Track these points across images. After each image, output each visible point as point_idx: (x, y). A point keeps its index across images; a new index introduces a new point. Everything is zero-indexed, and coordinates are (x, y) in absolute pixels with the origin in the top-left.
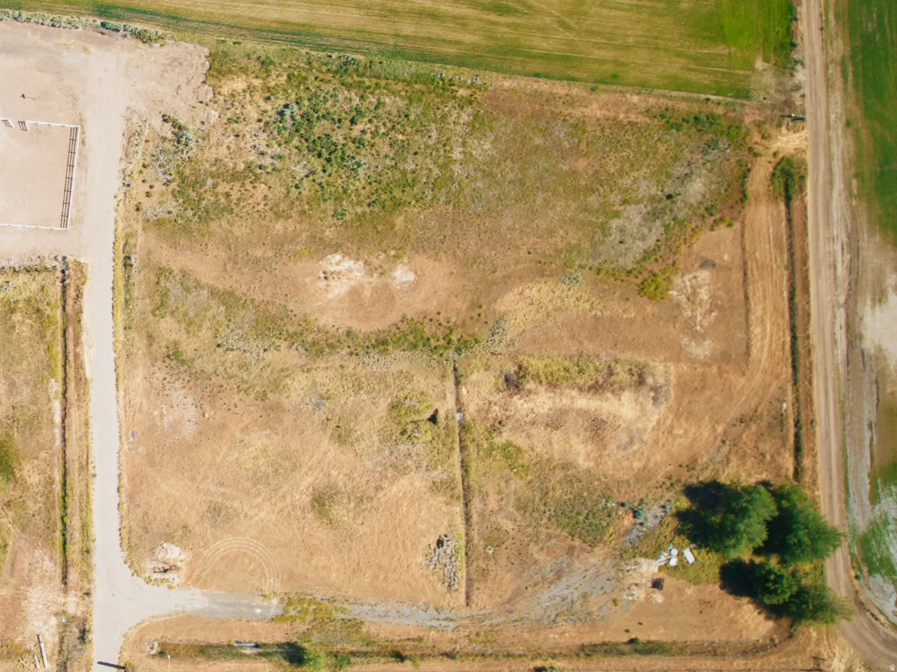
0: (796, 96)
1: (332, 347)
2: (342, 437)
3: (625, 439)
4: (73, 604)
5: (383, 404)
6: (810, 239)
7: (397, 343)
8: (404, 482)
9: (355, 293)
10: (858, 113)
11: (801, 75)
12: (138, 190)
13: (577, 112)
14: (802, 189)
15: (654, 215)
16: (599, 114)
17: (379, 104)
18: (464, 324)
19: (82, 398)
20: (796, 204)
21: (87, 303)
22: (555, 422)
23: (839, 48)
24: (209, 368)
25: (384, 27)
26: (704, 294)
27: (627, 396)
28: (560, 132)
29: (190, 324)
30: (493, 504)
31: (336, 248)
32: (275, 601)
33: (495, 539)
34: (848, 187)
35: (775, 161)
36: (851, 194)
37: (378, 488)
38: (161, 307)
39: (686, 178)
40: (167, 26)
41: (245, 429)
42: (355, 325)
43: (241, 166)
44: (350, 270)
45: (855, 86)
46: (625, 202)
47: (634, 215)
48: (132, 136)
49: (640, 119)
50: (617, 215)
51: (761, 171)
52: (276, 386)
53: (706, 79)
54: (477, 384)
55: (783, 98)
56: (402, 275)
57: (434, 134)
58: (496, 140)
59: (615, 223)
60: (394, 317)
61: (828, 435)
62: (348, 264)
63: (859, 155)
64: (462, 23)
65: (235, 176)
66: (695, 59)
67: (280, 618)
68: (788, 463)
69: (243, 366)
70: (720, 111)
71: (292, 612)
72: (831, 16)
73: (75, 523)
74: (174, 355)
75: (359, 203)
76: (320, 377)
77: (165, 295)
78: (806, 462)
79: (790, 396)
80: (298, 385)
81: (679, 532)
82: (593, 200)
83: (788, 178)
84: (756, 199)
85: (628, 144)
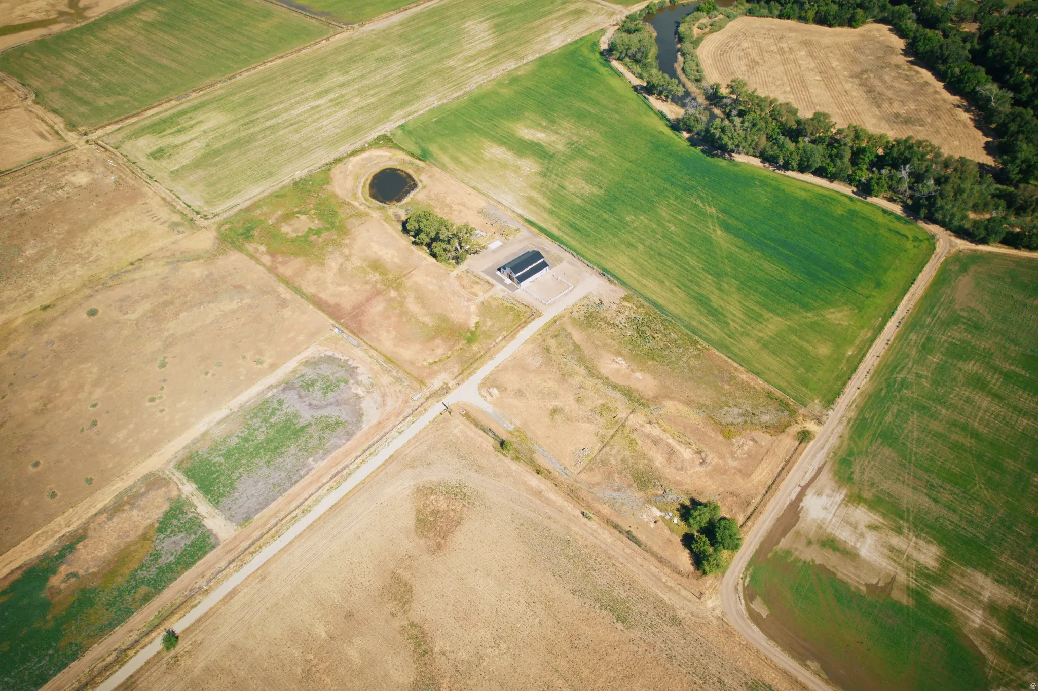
0: (825, 417)
1: (598, 378)
2: (579, 400)
3: (679, 466)
4: (451, 384)
5: (601, 402)
6: (802, 457)
7: (620, 391)
8: (588, 425)
9: (617, 370)
10: (847, 436)
11: (830, 412)
12: (575, 310)
13: (737, 374)
14: (808, 443)
15: (743, 415)
16: (744, 378)
17: (670, 334)
18: (648, 400)
19: (509, 342)
20: (803, 445)
21: (533, 323)
22: (656, 442)
23: (852, 414)
24: (554, 358)
25: (687, 319)
26: (746, 448)
27: (690, 452)
28: (726, 375)
29: (560, 345)
30: (614, 452)
31: (623, 356)
32: (513, 426)
33: (604, 463)
34: (828, 454)
35: (803, 429)
36: (828, 456)
37: (577, 421)
38: (554, 337)
39: (764, 413)
40: (620, 283)
41: (550, 379)
42: (610, 377)
43: (612, 322)
44: (622, 364)
45: (851, 428)
46: (735, 405)
47: (736, 411)
48: (586, 297)
49: (759, 389)
50: (730, 407)
51: (795, 429)
52: (570, 375)
53: (792, 393)
54: (638, 417)
55: (819, 414)
56: (638, 375)
57: (681, 351)
58: (702, 364)
59: (726, 408)
60: (626, 384)
61: (765, 522)
62: (623, 362)
63: (839, 448)
64: (714, 333)
65: (608, 323)
66: (793, 387)
67: (510, 432)
68: (741, 519)
69: (566, 365)
70: (791, 404)
71: (515, 433)
72: (854, 405)
73: (475, 365)
74: (548, 350)
75: (641, 351)
76: (587, 382)
77: (559, 335)
78: (749, 523)
79: (759, 498)
80: (577, 380)
81: (678, 510)
82: (724, 398)
83: (804, 436)
84: (788, 435)
85: (749, 392)
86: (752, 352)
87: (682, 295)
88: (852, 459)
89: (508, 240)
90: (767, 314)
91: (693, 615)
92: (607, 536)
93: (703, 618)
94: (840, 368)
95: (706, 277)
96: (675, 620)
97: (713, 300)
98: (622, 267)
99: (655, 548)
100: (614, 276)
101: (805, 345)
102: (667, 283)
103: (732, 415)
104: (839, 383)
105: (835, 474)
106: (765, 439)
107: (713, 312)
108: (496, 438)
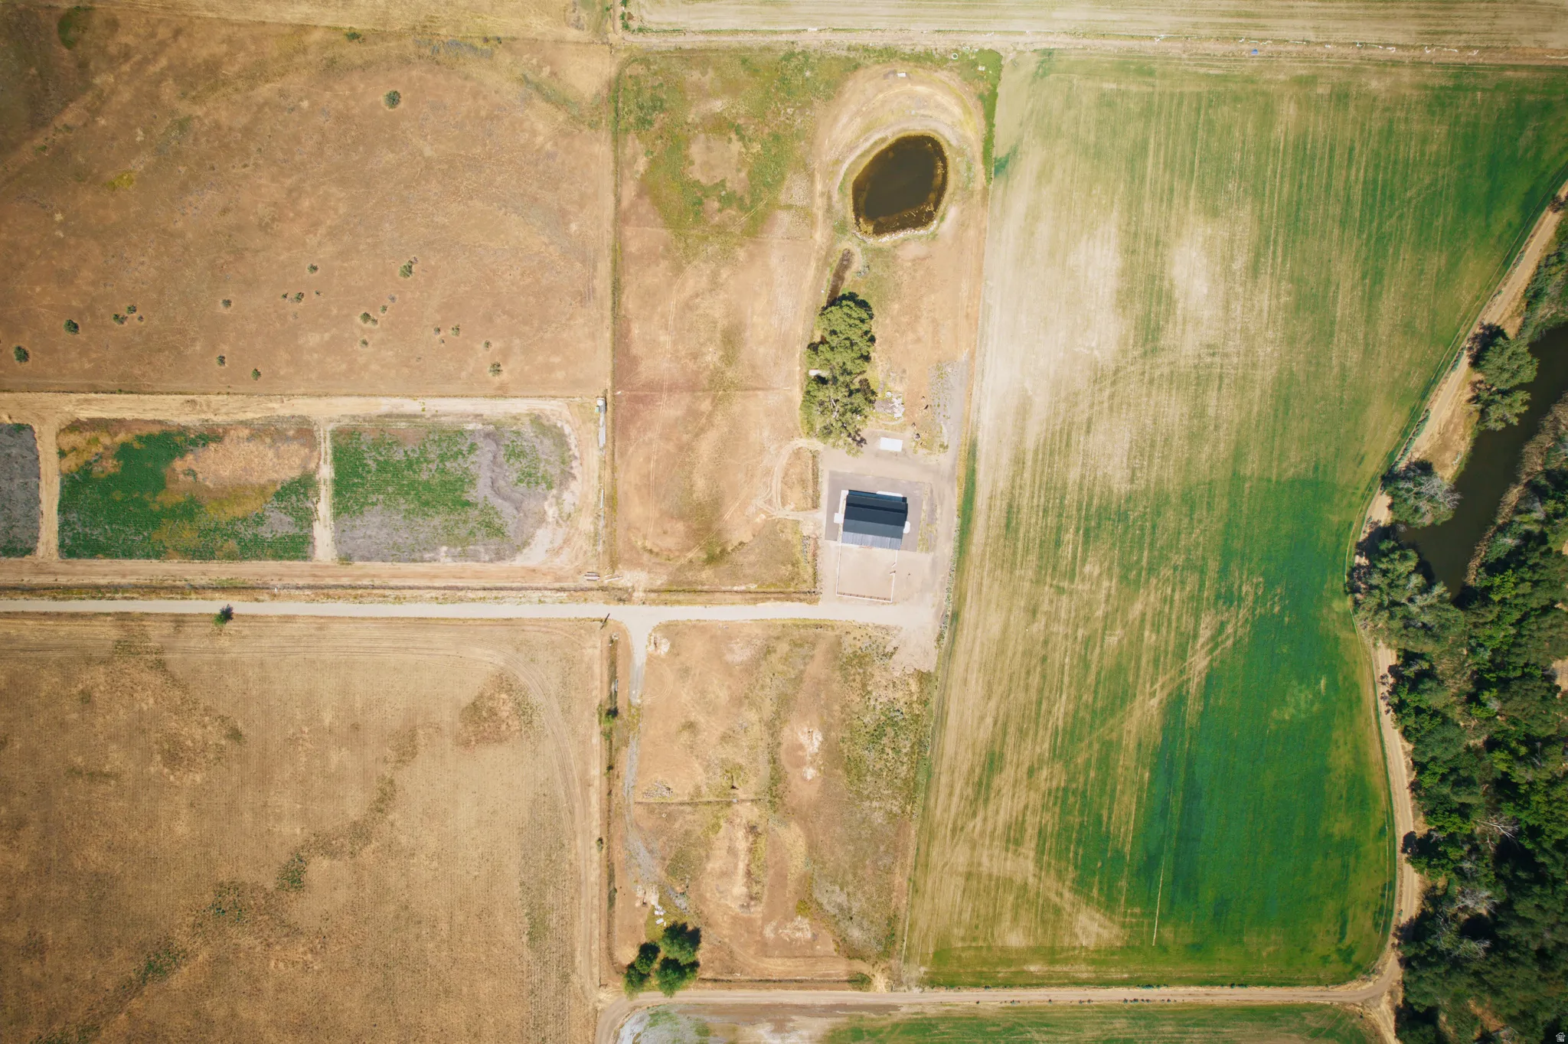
0: (905, 988)
1: (773, 735)
2: (725, 738)
3: (721, 889)
4: (639, 595)
5: (742, 761)
6: (827, 992)
7: (774, 769)
8: (701, 770)
9: (801, 747)
11: (916, 991)
12: (857, 633)
13: (897, 870)
14: (854, 989)
15: (841, 909)
16: (896, 882)
17: (902, 763)
18: (784, 805)
19: (747, 602)
20: (847, 985)
21: (797, 604)
22: (732, 851)
23: (931, 1012)
24: (761, 669)
25: (944, 766)
26: (798, 934)
27: (744, 890)
28: (887, 861)
29: (785, 660)
30: (689, 817)
31: (826, 739)
32: (639, 701)
33: (670, 818)
35: (870, 975)
37: (697, 757)
38: (795, 644)
39: (861, 927)
40: (946, 651)
41: (729, 687)
42: (784, 747)
43: (869, 689)
44: (813, 745)
46: (848, 894)
47: (842, 899)
48: (886, 630)
49: (893, 904)
50: (842, 889)
51: (864, 968)
52: (752, 704)
53: (915, 941)
54: (752, 810)
55: (904, 980)
56: (810, 773)
57: (886, 792)
58: (883, 826)
59: (837, 888)
60: (788, 768)
61: (723, 997)
62: (817, 744)
64: (947, 809)
65: (864, 685)
66: (926, 935)
67: (630, 705)
68: (708, 975)
69: (763, 687)
70: (898, 947)
71: (633, 710)
72: (948, 1008)
73: (681, 597)
74: (769, 651)
75: (849, 751)
76: (757, 728)
77: (801, 646)
78: (709, 984)
79: (743, 978)
80: (752, 716)
82: (850, 877)
83: (861, 981)
84: (850, 965)
85: (879, 897)
86: (947, 868)
87: (985, 733)
88: (866, 1037)
89: (915, 452)
90: (1029, 848)
91: (582, 988)
92: (594, 874)
93: (586, 998)
94: (998, 969)
95: (1043, 742)
96: (565, 978)
97: (1003, 776)
98: (980, 630)
99: (617, 922)
100: (953, 640)
101: (1008, 916)
102: (992, 704)
103: (831, 898)
104: (971, 979)
105: (833, 1031)
106: (827, 945)
107: (982, 789)
108: (613, 696)
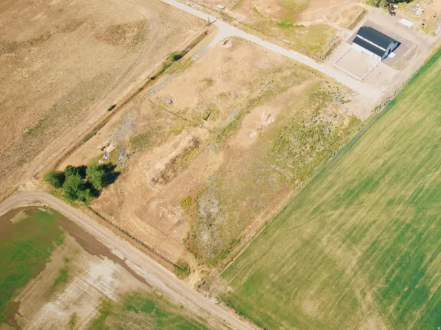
0: (208, 294)
1: (248, 106)
2: (222, 95)
4: (235, 22)
5: (222, 110)
6: (156, 263)
7: (235, 122)
8: (196, 102)
9: (259, 119)
10: (182, 313)
11: (214, 300)
12: (332, 85)
13: (263, 213)
14: (174, 272)
15: (209, 216)
16: (256, 220)
17: (311, 156)
18: (225, 141)
20: (172, 267)
22: (175, 146)
24: (269, 76)
25: (336, 171)
26: (170, 216)
27: (163, 167)
28: (261, 204)
30: (169, 120)
31: (277, 121)
32: (195, 60)
33: (158, 115)
34: (161, 291)
35: (192, 270)
36: (158, 290)
37: (200, 95)
38: (295, 74)
39: (212, 235)
40: (378, 115)
41: (245, 76)
42: (250, 115)
43: (320, 111)
44: (267, 121)
45: (193, 320)
46: (221, 210)
47: (214, 210)
48: (350, 91)
49: (244, 232)
50: (219, 205)
51: (192, 261)
52: (250, 88)
53: (241, 264)
54: (205, 134)
55: (211, 288)
56: (254, 134)
57: (290, 166)
58: (274, 183)
59: (217, 202)
60: (244, 125)
61: (92, 225)
62: (269, 123)
63: (168, 303)
64: (321, 195)
65: (318, 109)
66: (250, 266)
67: (190, 59)
69: (262, 84)
70: (225, 262)
71: (188, 62)
74: (280, 70)
75: (284, 135)
76: (243, 99)
77: (297, 76)
78: (91, 212)
79: (114, 222)
81: (110, 164)
82: (230, 201)
83: (182, 270)
84: (185, 254)
85: (239, 223)
86: (296, 230)
87: (374, 166)
88: (153, 313)
89: (417, 30)
90: (359, 250)
91: (23, 172)
92: (93, 120)
93: (19, 179)
94: (283, 323)
95: (408, 190)
96: (21, 163)
97: (372, 196)
98: (403, 116)
100: (384, 113)
101: (316, 287)
102: (388, 154)
103: (208, 205)
104: (257, 317)
105: (136, 294)
106: (182, 233)
107: (351, 195)
108: (185, 52)
